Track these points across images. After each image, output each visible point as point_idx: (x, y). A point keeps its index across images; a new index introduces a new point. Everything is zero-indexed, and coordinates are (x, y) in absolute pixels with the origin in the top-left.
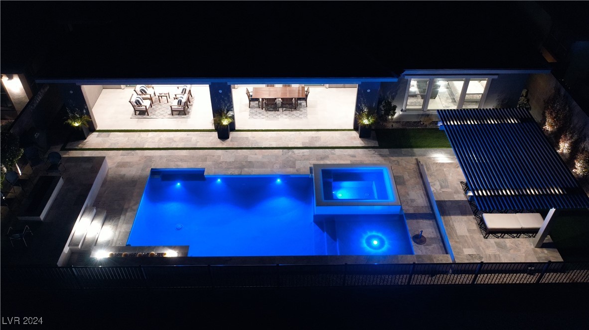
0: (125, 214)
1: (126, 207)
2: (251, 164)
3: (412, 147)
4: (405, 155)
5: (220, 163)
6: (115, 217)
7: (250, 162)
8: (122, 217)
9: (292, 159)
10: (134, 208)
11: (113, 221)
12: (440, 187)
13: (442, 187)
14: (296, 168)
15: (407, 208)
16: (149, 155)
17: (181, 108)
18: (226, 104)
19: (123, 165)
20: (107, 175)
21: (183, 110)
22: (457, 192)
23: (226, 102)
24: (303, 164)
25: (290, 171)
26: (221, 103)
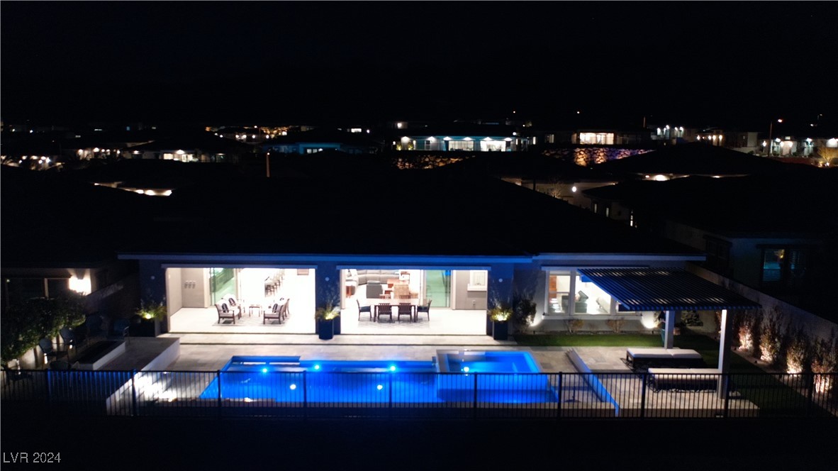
0: (196, 384)
2: (358, 354)
3: (558, 345)
4: (551, 350)
5: (320, 353)
8: (191, 386)
9: (410, 352)
12: (594, 362)
13: (597, 361)
14: (416, 357)
16: (231, 348)
17: (276, 315)
18: (332, 297)
19: (199, 353)
21: (278, 316)
22: (616, 364)
23: (333, 294)
25: (407, 358)
26: (327, 294)
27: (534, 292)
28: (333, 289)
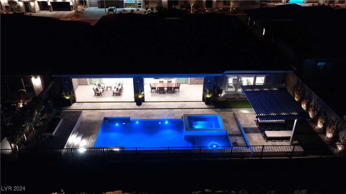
0: (92, 135)
1: (92, 132)
2: (153, 115)
3: (231, 108)
4: (228, 111)
5: (138, 115)
6: (87, 136)
7: (152, 114)
8: (91, 137)
9: (173, 113)
10: (96, 133)
11: (86, 138)
13: (245, 122)
14: (175, 116)
15: (229, 132)
16: (103, 112)
17: (118, 92)
18: (141, 88)
19: (90, 116)
20: (83, 119)
21: (119, 93)
22: (253, 124)
23: (141, 87)
24: (179, 115)
25: (172, 118)
26: (138, 88)
27: (222, 84)
28: (141, 85)
